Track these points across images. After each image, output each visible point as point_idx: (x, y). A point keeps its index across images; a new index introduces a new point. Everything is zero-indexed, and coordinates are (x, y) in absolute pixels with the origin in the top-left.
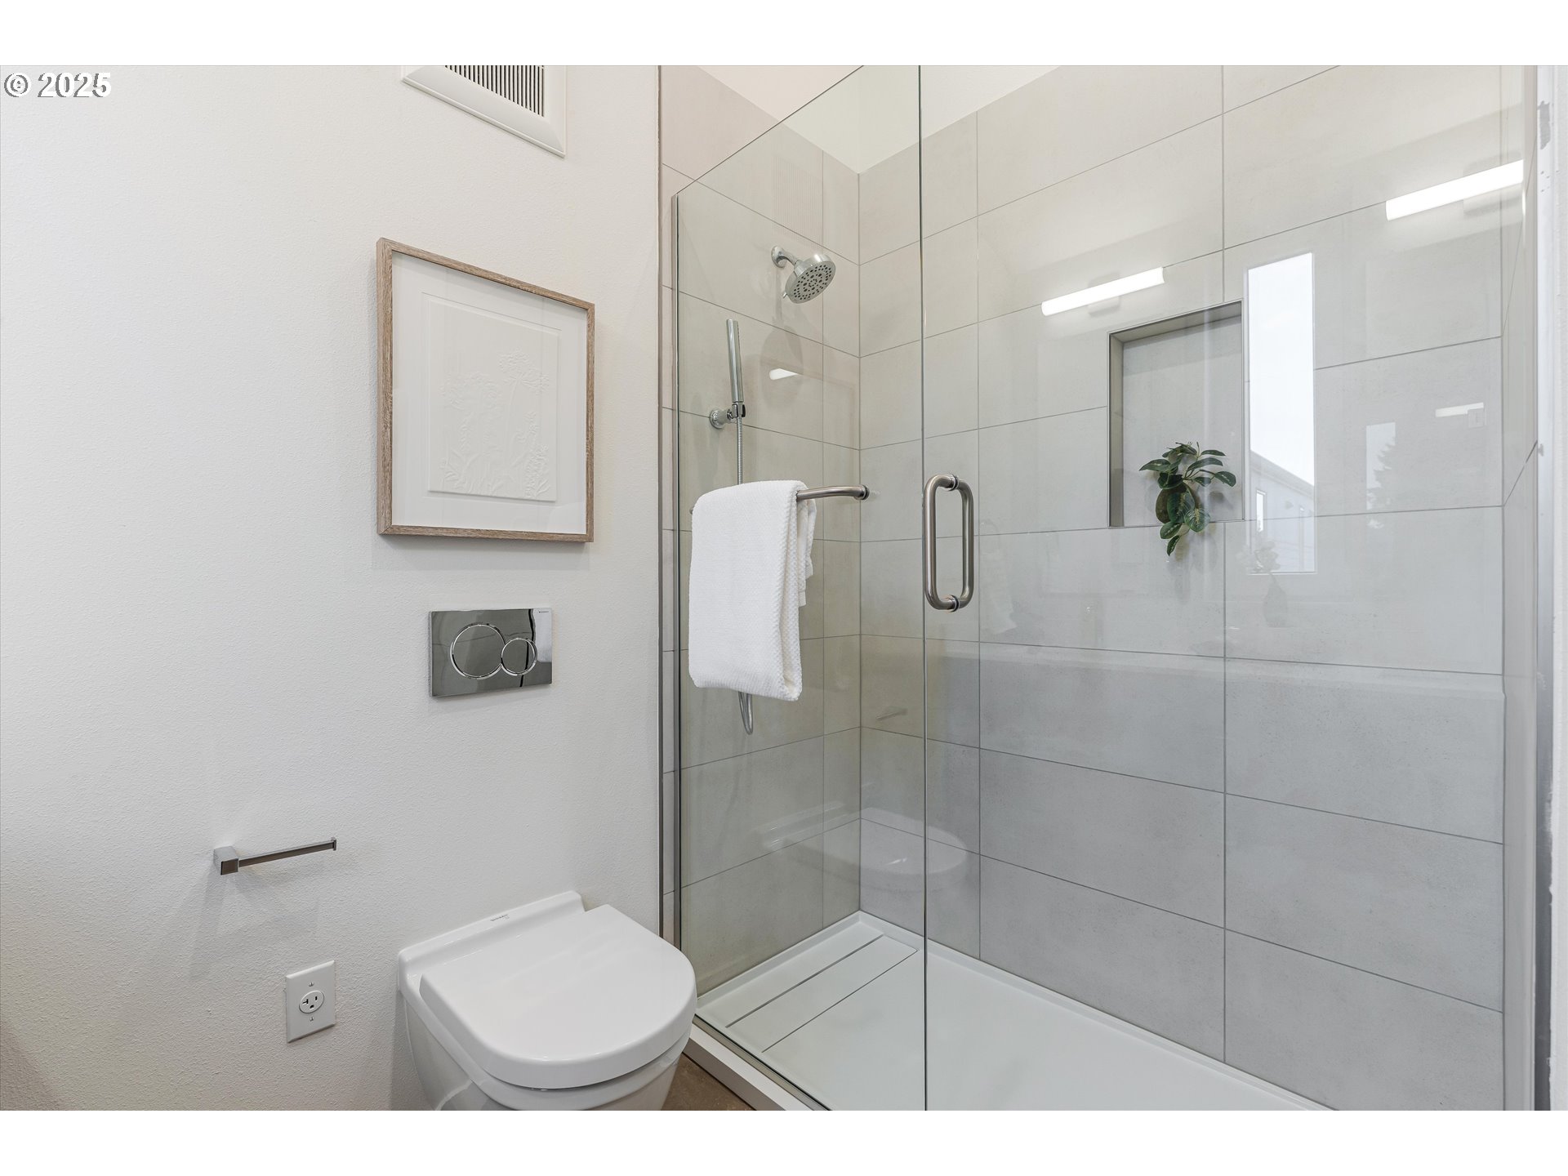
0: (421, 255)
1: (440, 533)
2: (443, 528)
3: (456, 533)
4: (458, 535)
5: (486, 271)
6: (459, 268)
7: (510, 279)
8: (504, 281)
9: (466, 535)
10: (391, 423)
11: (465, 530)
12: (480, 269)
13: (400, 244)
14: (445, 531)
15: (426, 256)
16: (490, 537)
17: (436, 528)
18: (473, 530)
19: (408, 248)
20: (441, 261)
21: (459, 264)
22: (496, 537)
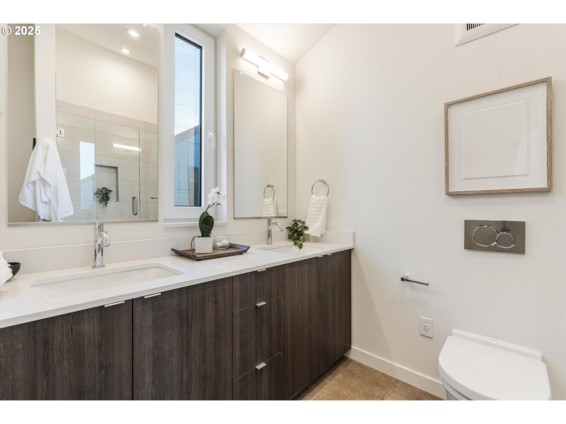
0: (458, 101)
1: (466, 193)
2: (467, 191)
3: (473, 192)
4: (474, 193)
5: (485, 93)
6: (473, 98)
7: (497, 91)
8: (494, 93)
9: (477, 193)
10: (448, 160)
11: (477, 191)
12: (482, 94)
13: (450, 102)
14: (468, 192)
15: (460, 101)
16: (489, 193)
17: (465, 192)
18: (480, 191)
19: (453, 102)
20: (465, 100)
21: (473, 96)
22: (491, 192)
